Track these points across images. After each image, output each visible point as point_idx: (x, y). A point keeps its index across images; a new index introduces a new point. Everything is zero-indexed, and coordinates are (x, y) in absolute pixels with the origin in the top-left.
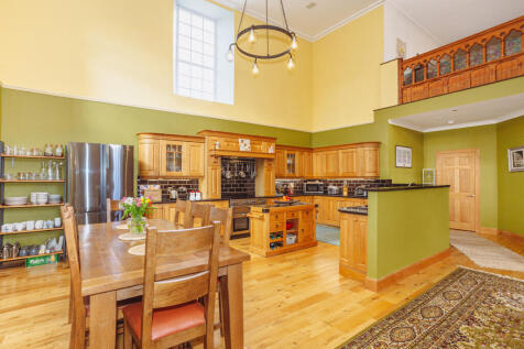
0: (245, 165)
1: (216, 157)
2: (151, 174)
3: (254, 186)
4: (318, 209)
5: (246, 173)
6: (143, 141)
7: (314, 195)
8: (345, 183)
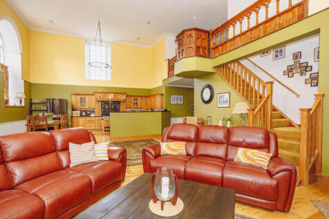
1: (99, 101)
2: (76, 107)
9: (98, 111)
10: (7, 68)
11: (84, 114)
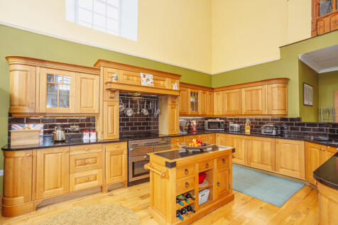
0: (148, 102)
1: (113, 91)
2: (27, 110)
3: (158, 124)
4: (234, 154)
5: (150, 111)
6: (12, 67)
7: (215, 132)
8: (248, 121)
11: (59, 134)
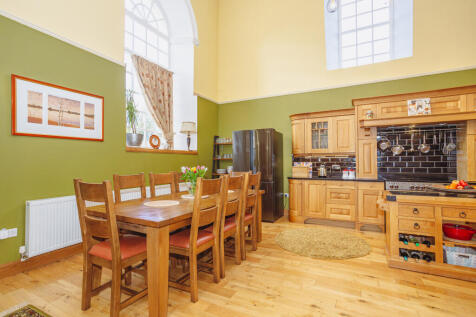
0: (430, 135)
1: (367, 129)
5: (432, 147)
9: (368, 159)
10: (170, 75)
11: (322, 171)
